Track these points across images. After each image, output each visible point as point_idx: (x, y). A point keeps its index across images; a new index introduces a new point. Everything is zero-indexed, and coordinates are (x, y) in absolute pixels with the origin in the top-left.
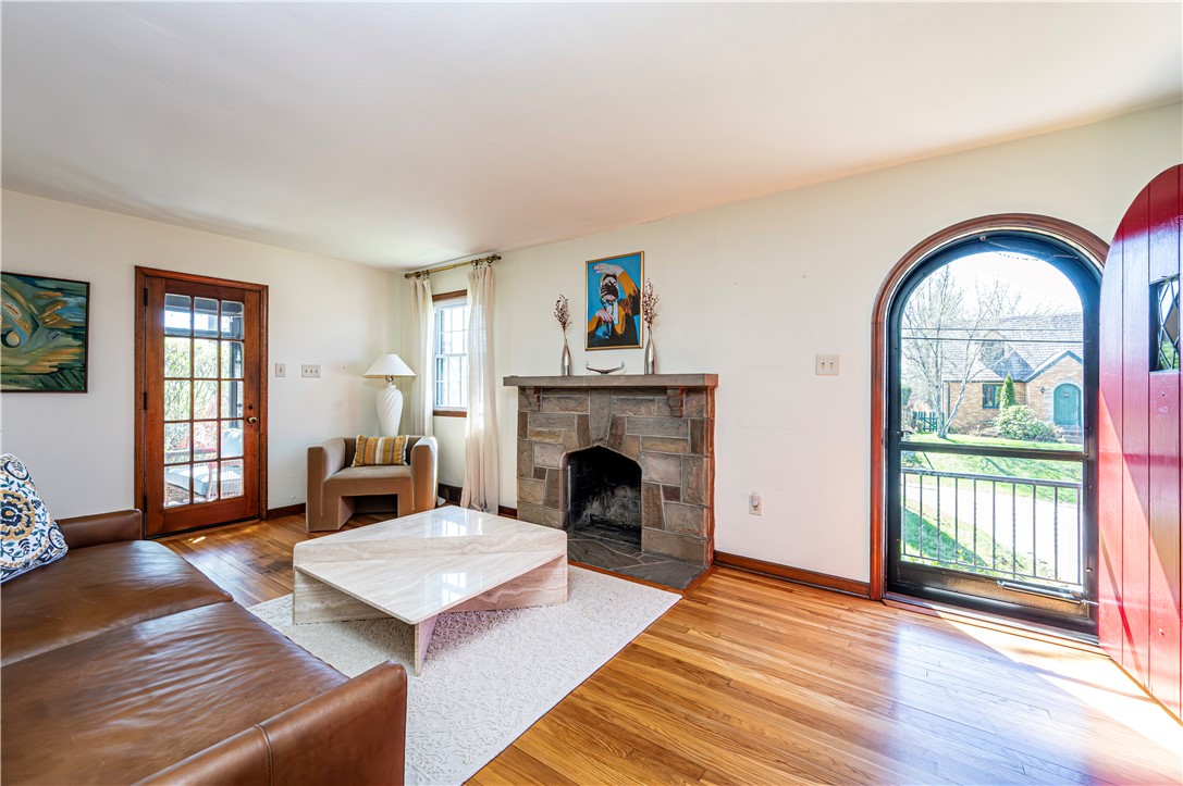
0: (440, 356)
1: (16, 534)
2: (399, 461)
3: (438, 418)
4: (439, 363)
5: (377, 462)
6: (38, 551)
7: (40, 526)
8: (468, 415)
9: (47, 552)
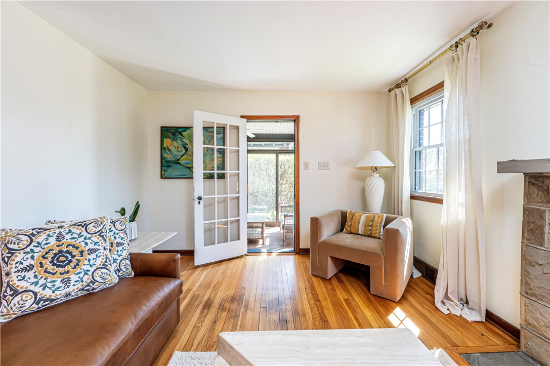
0: (418, 149)
1: (61, 274)
2: (377, 235)
3: (415, 201)
4: (417, 156)
5: (360, 232)
6: (80, 286)
7: (87, 268)
8: (445, 201)
9: (88, 285)
